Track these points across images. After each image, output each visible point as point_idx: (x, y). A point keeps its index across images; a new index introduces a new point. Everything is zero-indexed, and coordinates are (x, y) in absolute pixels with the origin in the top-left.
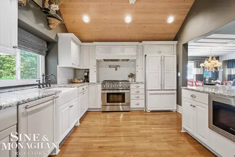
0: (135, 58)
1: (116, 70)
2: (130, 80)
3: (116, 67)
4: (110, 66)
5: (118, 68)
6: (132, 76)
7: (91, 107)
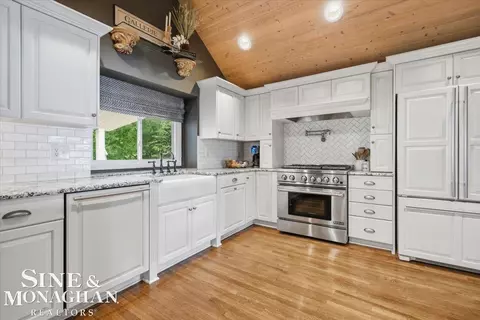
0: (366, 107)
1: (323, 140)
2: (359, 164)
3: (324, 135)
4: (308, 133)
5: (327, 136)
6: (364, 154)
7: (260, 218)
